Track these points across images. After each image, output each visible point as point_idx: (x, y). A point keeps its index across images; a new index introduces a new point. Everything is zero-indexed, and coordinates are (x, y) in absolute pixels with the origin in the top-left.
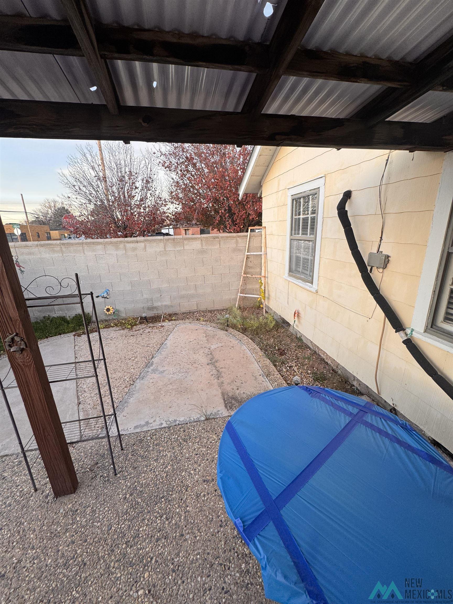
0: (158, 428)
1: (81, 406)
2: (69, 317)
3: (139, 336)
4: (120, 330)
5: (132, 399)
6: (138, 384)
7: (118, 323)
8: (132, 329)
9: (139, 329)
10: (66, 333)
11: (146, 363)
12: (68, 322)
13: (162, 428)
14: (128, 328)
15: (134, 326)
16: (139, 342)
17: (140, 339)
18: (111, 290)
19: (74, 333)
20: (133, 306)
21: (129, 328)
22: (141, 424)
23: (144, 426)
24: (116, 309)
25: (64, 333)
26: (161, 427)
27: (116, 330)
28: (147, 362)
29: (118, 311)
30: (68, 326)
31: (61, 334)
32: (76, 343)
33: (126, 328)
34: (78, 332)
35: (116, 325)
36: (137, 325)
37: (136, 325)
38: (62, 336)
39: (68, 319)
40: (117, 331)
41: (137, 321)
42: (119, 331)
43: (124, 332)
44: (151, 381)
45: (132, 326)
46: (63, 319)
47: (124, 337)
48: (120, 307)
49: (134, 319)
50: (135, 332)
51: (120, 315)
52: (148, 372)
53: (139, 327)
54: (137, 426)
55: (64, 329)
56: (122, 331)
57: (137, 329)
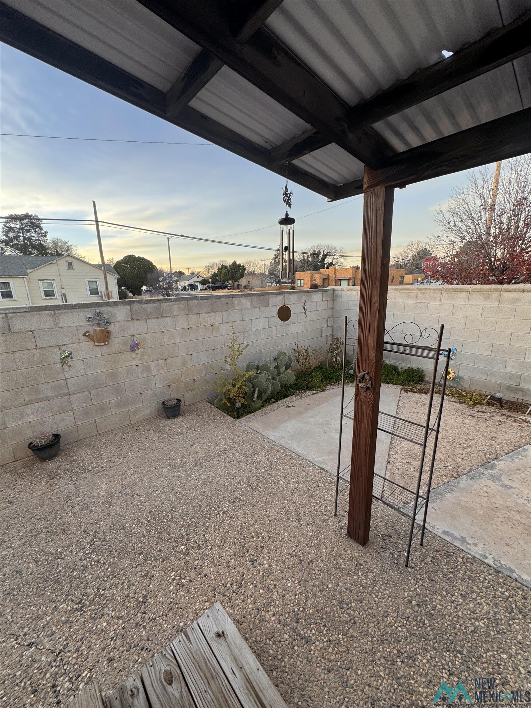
0: (478, 557)
1: (390, 466)
2: (402, 368)
3: (481, 420)
4: (456, 402)
5: (449, 494)
6: (464, 481)
7: (456, 393)
8: (473, 407)
9: (485, 411)
10: (394, 384)
11: (483, 460)
12: (398, 373)
13: (485, 563)
14: (468, 404)
15: (477, 404)
16: (480, 428)
17: (482, 424)
18: (459, 350)
19: (401, 387)
20: (484, 378)
21: (470, 405)
22: (453, 534)
23: (458, 539)
24: (459, 375)
25: (392, 383)
26: (483, 560)
27: (451, 401)
28: (485, 459)
29: (460, 378)
30: (398, 378)
31: (389, 383)
32: (401, 398)
33: (465, 402)
34: (406, 387)
35: (452, 395)
36: (483, 404)
37: (481, 404)
38: (390, 385)
39: (400, 370)
40: (452, 403)
41: (484, 400)
42: (454, 403)
43: (461, 407)
44: (485, 489)
45: (475, 404)
46: (395, 368)
47: (460, 413)
48: (465, 374)
49: (480, 395)
50: (476, 413)
51: (462, 383)
52: (483, 474)
53: (484, 408)
54: (448, 532)
55: (393, 379)
56: (458, 405)
57: (481, 410)
